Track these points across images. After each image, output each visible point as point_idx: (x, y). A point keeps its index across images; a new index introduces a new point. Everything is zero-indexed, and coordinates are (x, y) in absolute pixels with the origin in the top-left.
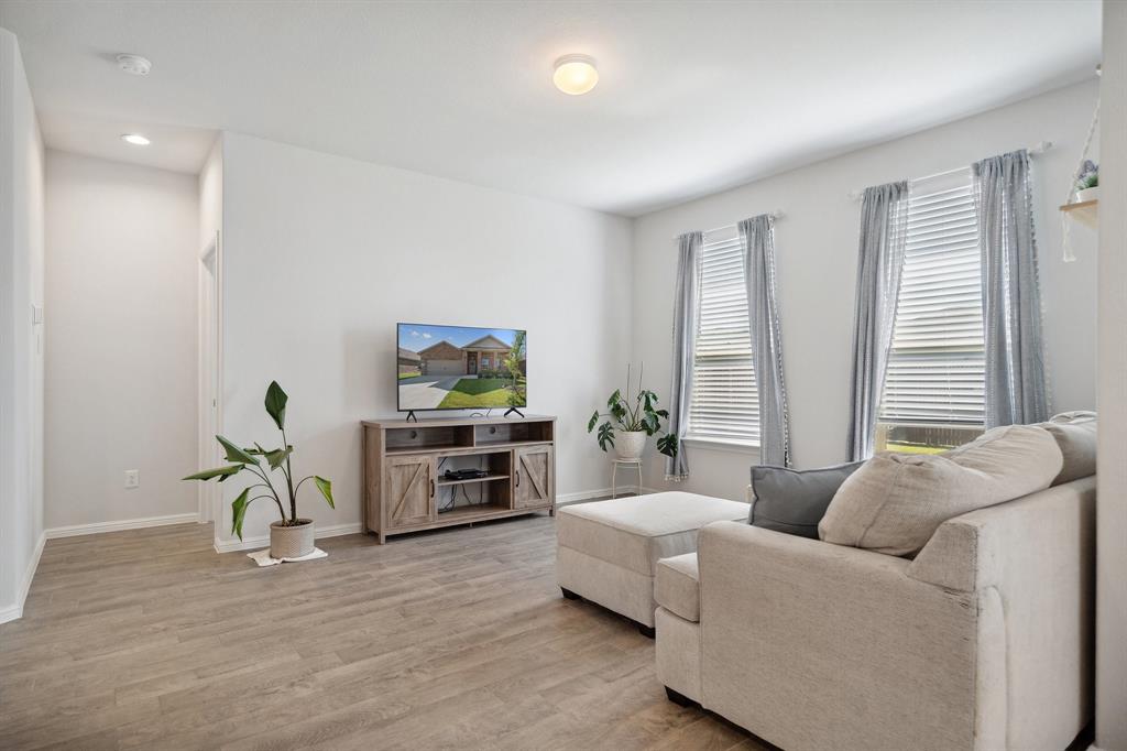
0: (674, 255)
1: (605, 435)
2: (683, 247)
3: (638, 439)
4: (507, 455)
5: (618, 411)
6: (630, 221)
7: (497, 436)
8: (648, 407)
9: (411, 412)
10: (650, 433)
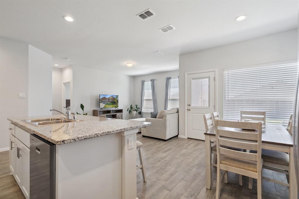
0: (141, 83)
1: (130, 112)
2: (142, 82)
3: (135, 112)
4: (116, 115)
5: (131, 108)
6: (134, 77)
7: (113, 112)
8: (137, 107)
9: (101, 108)
10: (137, 111)
